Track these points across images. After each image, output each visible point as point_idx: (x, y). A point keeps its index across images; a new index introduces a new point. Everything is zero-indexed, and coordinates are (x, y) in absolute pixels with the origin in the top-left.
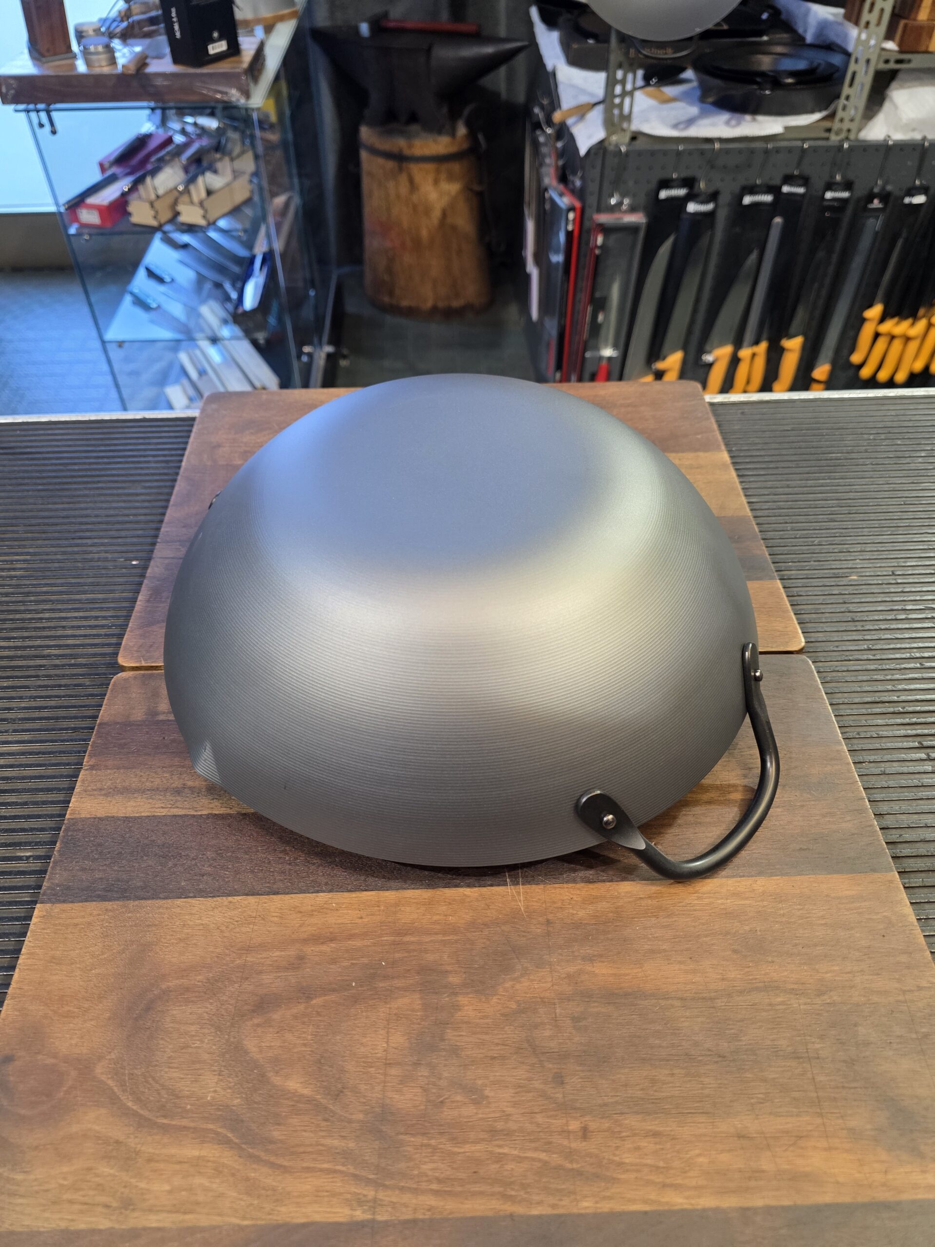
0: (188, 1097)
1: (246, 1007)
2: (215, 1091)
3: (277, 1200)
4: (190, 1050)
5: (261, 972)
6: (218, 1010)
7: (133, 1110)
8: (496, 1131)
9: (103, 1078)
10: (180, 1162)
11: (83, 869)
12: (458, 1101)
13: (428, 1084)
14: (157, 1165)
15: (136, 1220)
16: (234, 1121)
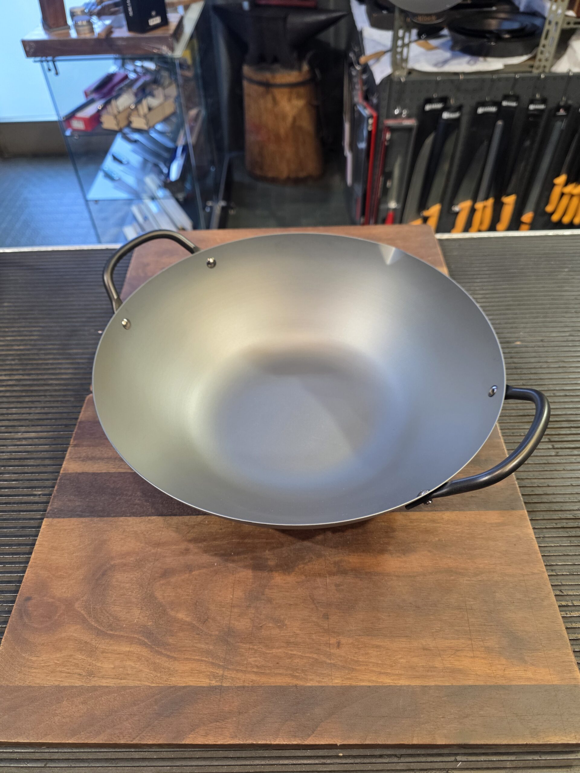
0: (124, 621)
1: (157, 575)
2: (139, 618)
3: (170, 674)
4: (126, 597)
5: (165, 557)
6: (141, 576)
7: (94, 626)
8: (290, 643)
9: (79, 609)
10: (119, 654)
11: (70, 500)
12: (270, 627)
13: (254, 617)
14: (107, 654)
15: (95, 682)
16: (149, 634)
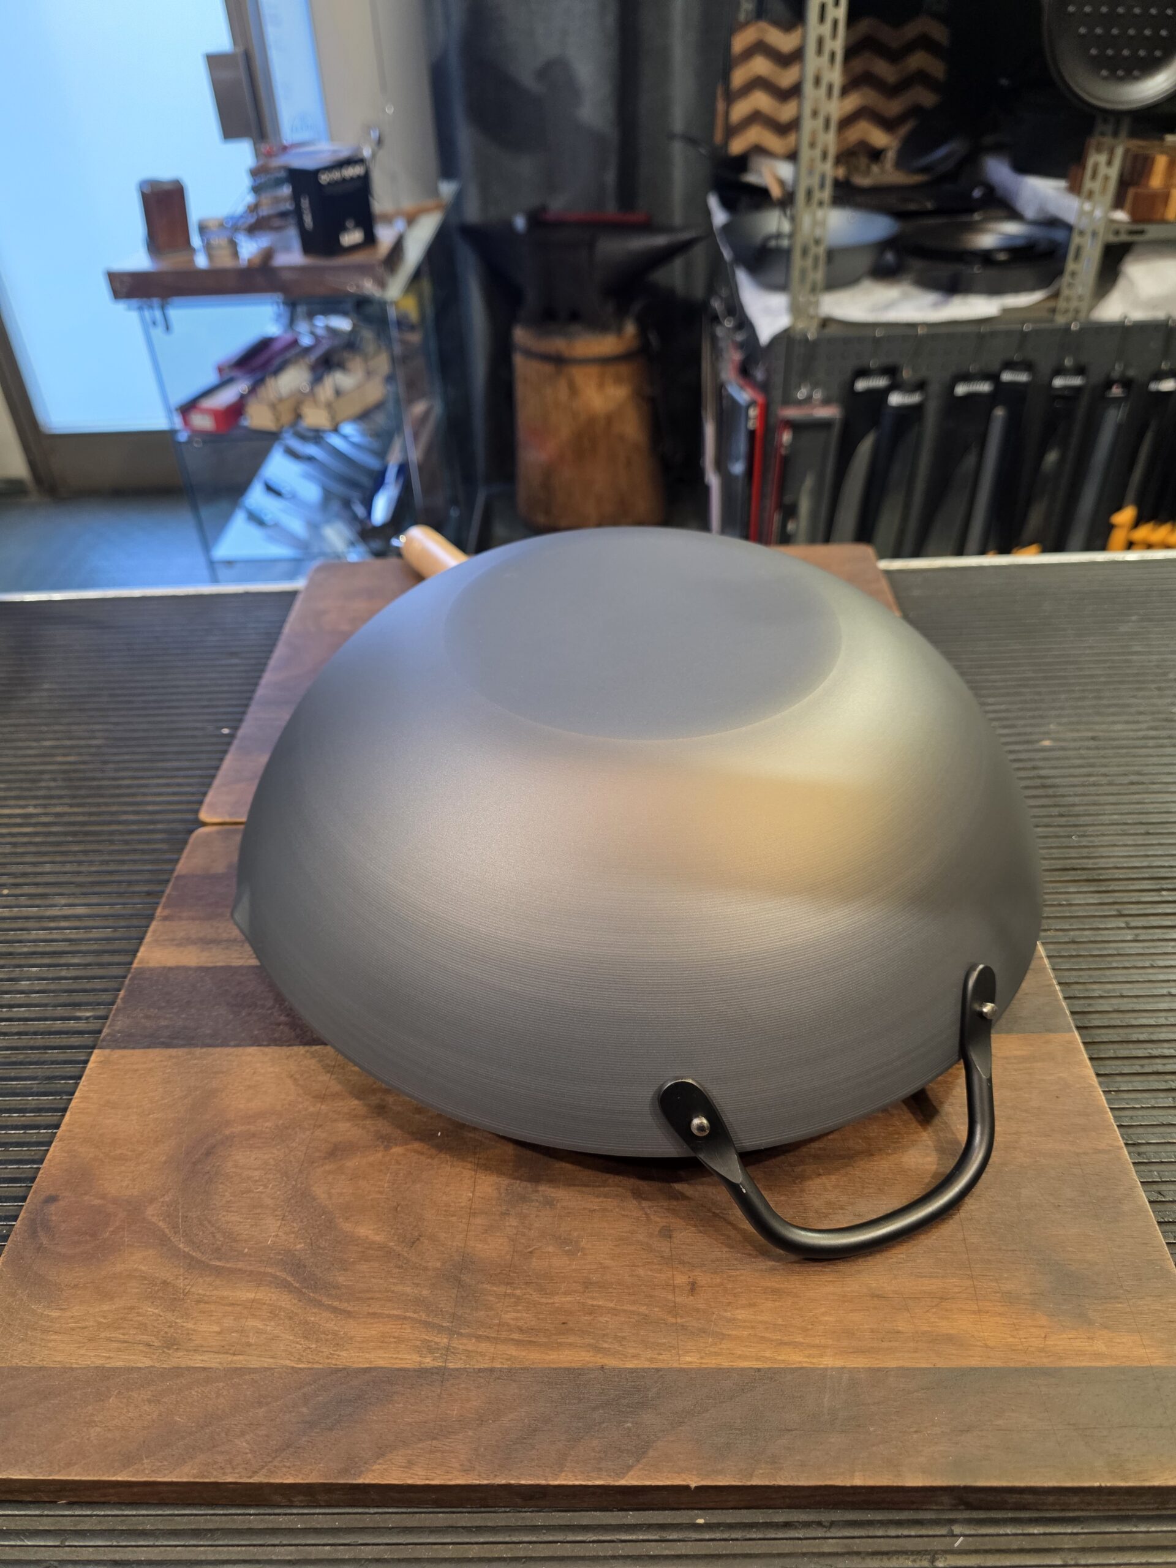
0: (246, 1241)
1: (317, 1154)
2: (277, 1236)
3: (337, 1344)
4: (252, 1195)
5: (336, 1119)
6: (285, 1156)
7: (184, 1252)
8: (591, 1283)
9: (154, 1219)
10: (233, 1304)
11: (147, 1017)
12: (549, 1252)
13: (516, 1234)
14: (207, 1306)
15: (180, 1360)
16: (296, 1266)
